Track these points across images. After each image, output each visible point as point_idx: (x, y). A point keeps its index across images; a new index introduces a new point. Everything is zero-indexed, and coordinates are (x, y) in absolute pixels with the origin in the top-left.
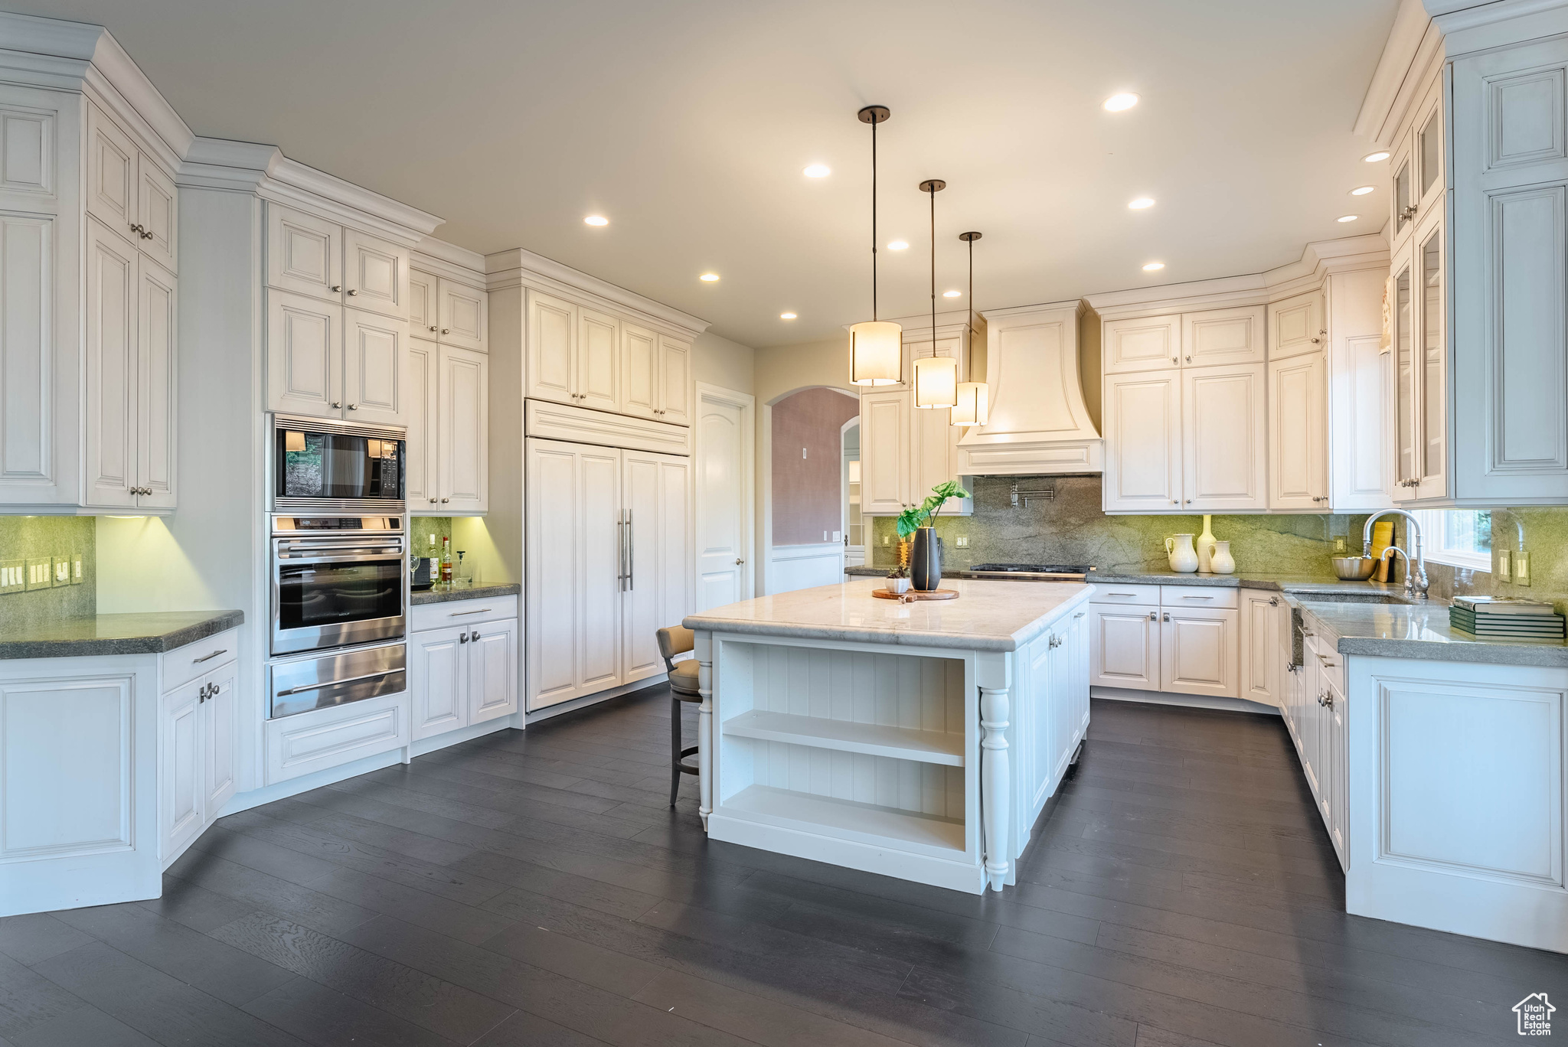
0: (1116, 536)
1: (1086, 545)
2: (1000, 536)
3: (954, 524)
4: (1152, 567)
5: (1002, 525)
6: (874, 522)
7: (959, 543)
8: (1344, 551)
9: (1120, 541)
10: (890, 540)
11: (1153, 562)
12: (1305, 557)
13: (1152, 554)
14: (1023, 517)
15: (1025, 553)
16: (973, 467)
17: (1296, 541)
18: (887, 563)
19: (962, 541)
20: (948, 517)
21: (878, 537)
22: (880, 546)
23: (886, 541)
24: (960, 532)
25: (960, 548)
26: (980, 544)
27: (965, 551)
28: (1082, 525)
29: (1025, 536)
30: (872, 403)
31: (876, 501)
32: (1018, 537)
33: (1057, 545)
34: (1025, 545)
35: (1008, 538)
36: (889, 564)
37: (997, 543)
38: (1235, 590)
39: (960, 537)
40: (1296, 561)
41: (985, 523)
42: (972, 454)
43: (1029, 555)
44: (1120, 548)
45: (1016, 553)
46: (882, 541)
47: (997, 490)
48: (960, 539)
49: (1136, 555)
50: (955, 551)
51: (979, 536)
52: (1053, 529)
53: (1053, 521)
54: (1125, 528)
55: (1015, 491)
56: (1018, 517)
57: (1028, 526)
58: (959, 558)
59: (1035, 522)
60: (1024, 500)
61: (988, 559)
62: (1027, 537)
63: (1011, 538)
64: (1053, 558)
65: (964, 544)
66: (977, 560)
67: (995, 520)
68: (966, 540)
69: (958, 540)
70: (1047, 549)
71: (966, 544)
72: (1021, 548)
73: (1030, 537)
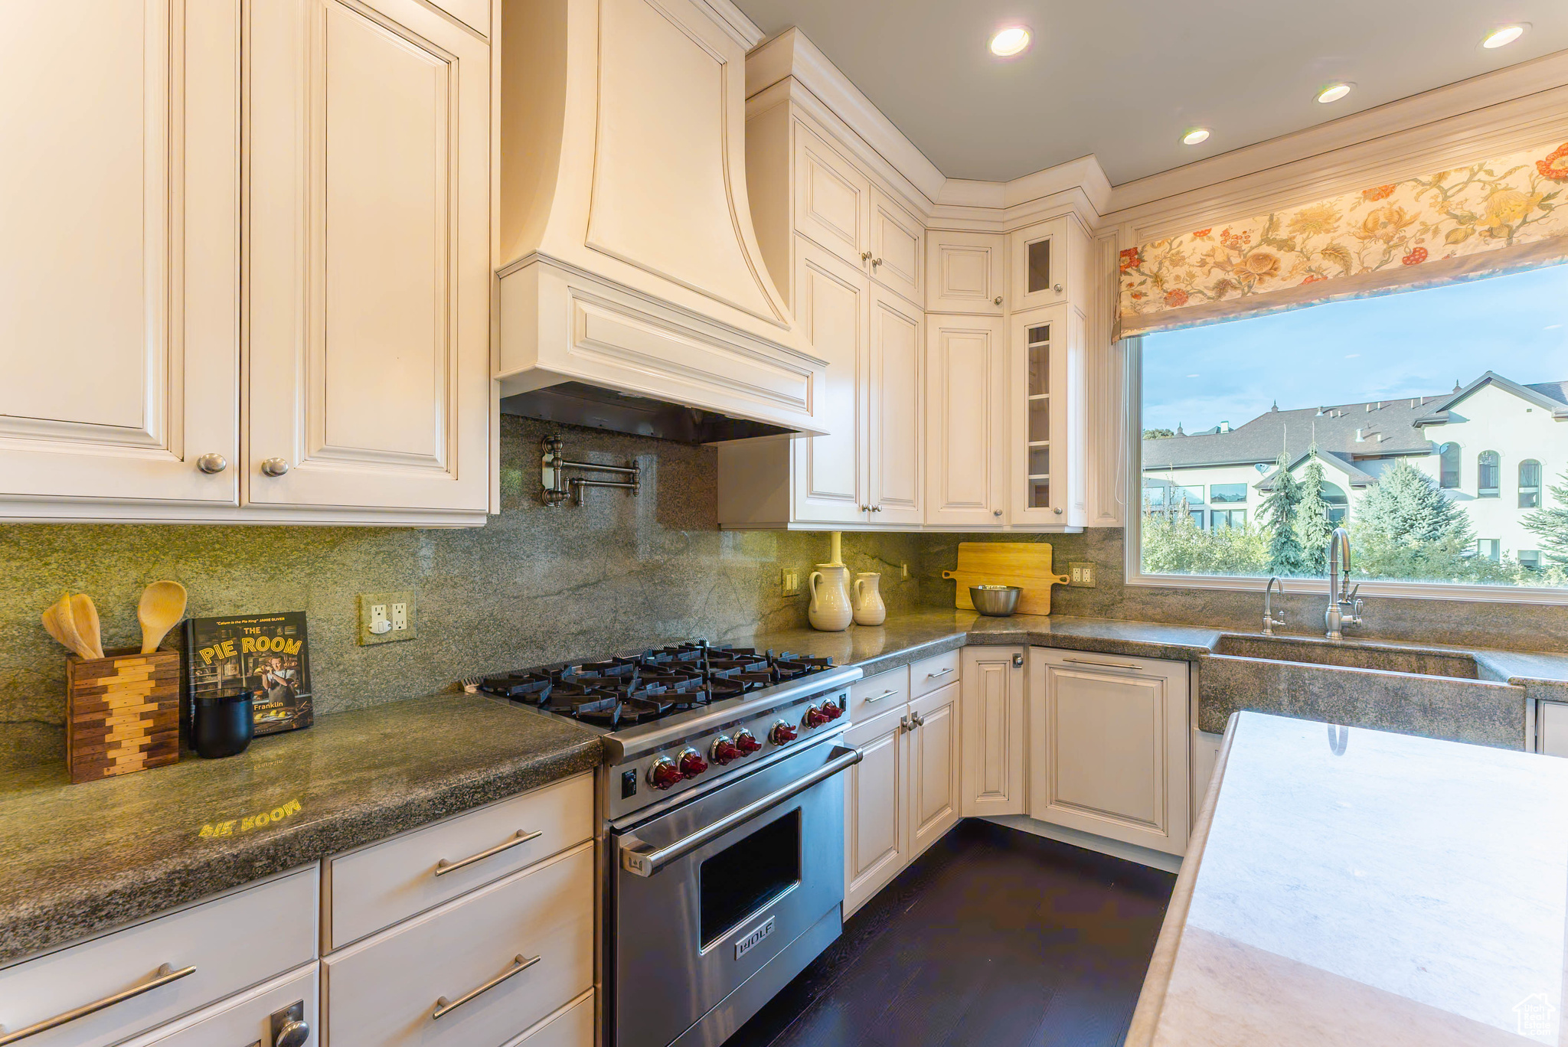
0: (729, 572)
1: (687, 595)
2: (510, 587)
3: (353, 556)
4: (769, 626)
5: (516, 557)
7: (379, 622)
9: (733, 581)
14: (571, 533)
15: (574, 629)
16: (585, 355)
17: (881, 567)
19: (389, 617)
20: (329, 530)
24: (379, 583)
25: (384, 642)
26: (449, 617)
27: (398, 649)
28: (681, 551)
29: (573, 584)
32: (558, 587)
33: (640, 600)
34: (573, 609)
35: (533, 594)
37: (501, 611)
38: (958, 651)
39: (379, 601)
41: (488, 554)
42: (585, 306)
43: (582, 633)
44: (733, 596)
45: (550, 634)
48: (381, 608)
49: (755, 607)
50: (356, 655)
51: (448, 592)
52: (632, 564)
53: (632, 544)
55: (556, 459)
56: (563, 531)
57: (581, 558)
58: (375, 676)
59: (597, 547)
60: (577, 486)
61: (477, 662)
62: (579, 587)
63: (540, 592)
64: (632, 633)
65: (396, 628)
66: (442, 674)
67: (499, 542)
68: (404, 611)
69: (374, 614)
70: (621, 611)
71: (404, 627)
72: (564, 619)
73: (585, 585)
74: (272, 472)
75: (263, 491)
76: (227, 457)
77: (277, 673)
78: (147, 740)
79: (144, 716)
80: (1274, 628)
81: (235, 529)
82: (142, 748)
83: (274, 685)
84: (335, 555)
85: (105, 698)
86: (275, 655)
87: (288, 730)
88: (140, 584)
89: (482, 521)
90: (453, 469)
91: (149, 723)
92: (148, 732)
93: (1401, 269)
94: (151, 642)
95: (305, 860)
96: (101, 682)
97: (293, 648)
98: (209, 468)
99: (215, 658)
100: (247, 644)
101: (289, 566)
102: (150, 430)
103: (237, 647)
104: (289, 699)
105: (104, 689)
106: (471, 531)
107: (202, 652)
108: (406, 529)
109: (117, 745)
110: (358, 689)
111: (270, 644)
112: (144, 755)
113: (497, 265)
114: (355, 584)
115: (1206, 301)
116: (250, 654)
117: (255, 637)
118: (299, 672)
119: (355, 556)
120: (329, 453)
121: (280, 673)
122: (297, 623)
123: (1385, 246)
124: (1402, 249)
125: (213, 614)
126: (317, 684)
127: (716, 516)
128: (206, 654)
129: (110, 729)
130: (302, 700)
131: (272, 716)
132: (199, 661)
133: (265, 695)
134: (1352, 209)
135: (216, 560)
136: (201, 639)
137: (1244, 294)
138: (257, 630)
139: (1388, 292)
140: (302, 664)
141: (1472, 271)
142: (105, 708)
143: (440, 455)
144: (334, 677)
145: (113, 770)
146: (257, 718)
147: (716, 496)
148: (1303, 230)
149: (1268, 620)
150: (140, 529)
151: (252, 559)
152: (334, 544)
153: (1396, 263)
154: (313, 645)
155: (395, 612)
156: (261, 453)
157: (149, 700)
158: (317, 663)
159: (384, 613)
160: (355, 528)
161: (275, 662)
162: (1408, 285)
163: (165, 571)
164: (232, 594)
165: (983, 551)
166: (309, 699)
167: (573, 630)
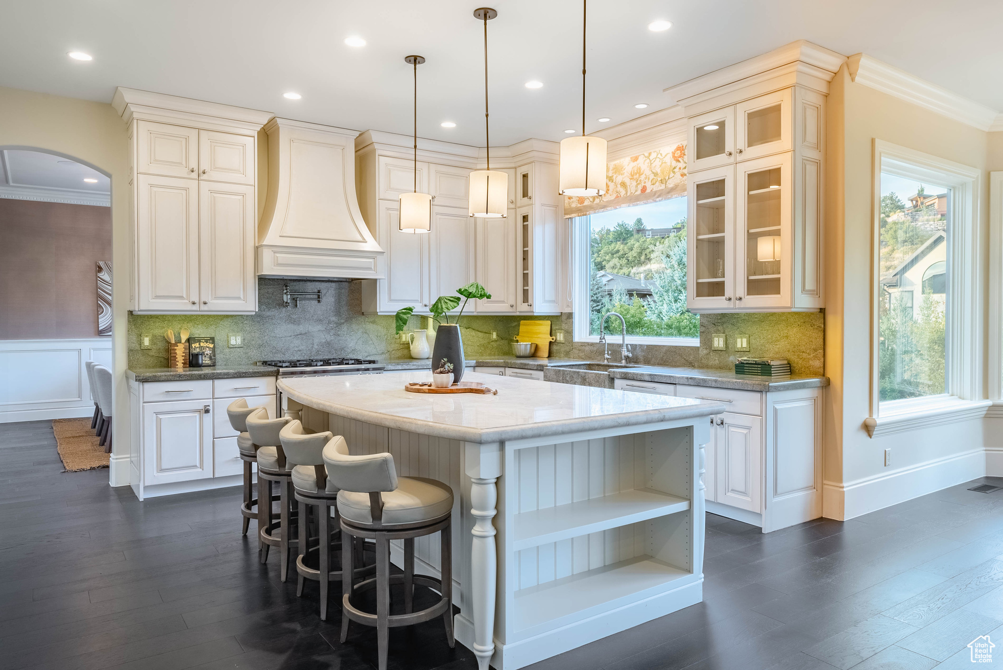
0: (368, 332)
1: (347, 340)
2: (273, 334)
3: (226, 323)
4: (392, 356)
5: (275, 324)
6: (129, 321)
7: (233, 342)
8: (496, 339)
9: (371, 336)
10: (152, 341)
11: (393, 352)
12: (478, 344)
13: (393, 346)
14: (294, 317)
16: (278, 268)
17: (473, 333)
18: (147, 366)
19: (236, 340)
20: (220, 316)
21: (134, 338)
22: (138, 347)
23: (146, 342)
24: (233, 331)
25: (234, 347)
26: (254, 342)
27: (238, 350)
28: (343, 323)
29: (296, 334)
30: (152, 186)
31: (157, 297)
32: (290, 335)
33: (324, 341)
34: (295, 342)
35: (281, 336)
36: (150, 367)
37: (270, 341)
38: (472, 368)
39: (233, 335)
40: (473, 347)
41: (258, 322)
42: (278, 255)
43: (300, 351)
44: (371, 342)
45: (288, 349)
46: (140, 343)
47: (270, 290)
49: (382, 347)
50: (227, 350)
51: (253, 334)
52: (320, 327)
53: (320, 320)
54: (375, 326)
55: (287, 292)
56: (291, 316)
57: (299, 325)
58: (232, 357)
59: (305, 321)
60: (296, 300)
61: (262, 356)
62: (297, 335)
63: (283, 336)
64: (320, 353)
65: (237, 344)
66: (251, 358)
67: (269, 319)
68: (240, 339)
69: (232, 339)
70: (315, 344)
71: (240, 343)
72: (292, 345)
73: (300, 334)
74: (205, 303)
75: (204, 308)
76: (197, 301)
77: (208, 352)
78: (183, 361)
79: (183, 356)
80: (607, 359)
81: (199, 316)
82: (182, 363)
83: (207, 354)
84: (221, 323)
85: (176, 351)
86: (208, 347)
87: (210, 366)
88: (181, 329)
89: (254, 313)
90: (245, 300)
91: (183, 358)
92: (183, 360)
93: (640, 195)
94: (183, 341)
95: (209, 379)
96: (176, 348)
97: (211, 346)
98: (194, 303)
99: (195, 346)
100: (202, 344)
101: (211, 325)
102: (184, 296)
103: (200, 344)
104: (211, 358)
105: (176, 349)
106: (252, 316)
107: (192, 345)
108: (240, 315)
109: (178, 361)
110: (228, 360)
111: (207, 345)
112: (182, 365)
113: (257, 245)
114: (227, 331)
115: (590, 203)
116: (202, 346)
117: (203, 342)
118: (213, 352)
119: (227, 323)
120: (216, 298)
121: (209, 352)
122: (212, 340)
123: (636, 184)
124: (640, 185)
125: (194, 336)
126: (217, 356)
127: (361, 310)
128: (193, 345)
129: (177, 358)
130: (213, 359)
131: (207, 362)
132: (192, 347)
133: (205, 357)
134: (628, 165)
135: (195, 323)
136: (192, 342)
137: (600, 201)
138: (204, 341)
139: (637, 205)
140: (214, 350)
141: (657, 198)
142: (176, 353)
143: (242, 297)
144: (222, 356)
145: (178, 367)
146: (204, 362)
147: (361, 301)
148: (616, 173)
149: (606, 356)
150: (180, 316)
151: (202, 323)
152: (221, 320)
153: (639, 192)
154: (217, 346)
155: (237, 339)
156: (203, 300)
157: (183, 353)
158: (217, 351)
159: (234, 339)
160: (227, 315)
161: (208, 349)
162: (642, 202)
163: (185, 326)
164: (198, 332)
165: (528, 325)
166: (215, 359)
167: (296, 349)
